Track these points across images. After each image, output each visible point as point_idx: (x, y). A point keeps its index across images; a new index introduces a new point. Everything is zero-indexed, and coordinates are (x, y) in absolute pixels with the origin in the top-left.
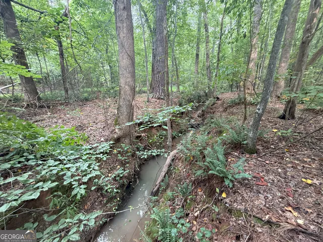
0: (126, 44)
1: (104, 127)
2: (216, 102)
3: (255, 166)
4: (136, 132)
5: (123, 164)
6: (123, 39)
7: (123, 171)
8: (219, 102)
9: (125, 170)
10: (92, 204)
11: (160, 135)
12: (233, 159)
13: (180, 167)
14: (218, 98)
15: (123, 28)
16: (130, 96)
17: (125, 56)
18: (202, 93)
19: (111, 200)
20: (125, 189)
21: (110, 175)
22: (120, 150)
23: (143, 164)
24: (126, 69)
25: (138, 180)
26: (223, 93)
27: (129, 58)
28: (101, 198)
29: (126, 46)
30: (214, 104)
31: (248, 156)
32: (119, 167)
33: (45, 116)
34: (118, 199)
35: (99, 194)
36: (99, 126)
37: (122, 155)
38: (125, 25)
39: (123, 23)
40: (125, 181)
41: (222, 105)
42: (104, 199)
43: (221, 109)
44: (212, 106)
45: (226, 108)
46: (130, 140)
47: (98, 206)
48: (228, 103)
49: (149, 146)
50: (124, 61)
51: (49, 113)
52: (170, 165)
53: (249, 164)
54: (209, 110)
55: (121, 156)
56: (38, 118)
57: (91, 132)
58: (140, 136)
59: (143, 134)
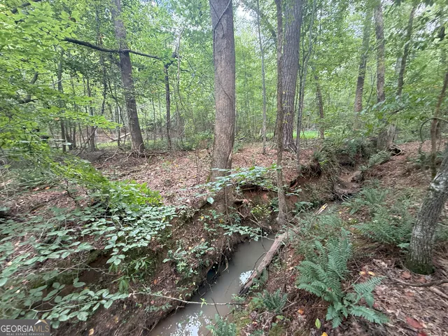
0: (223, 80)
1: (194, 185)
2: (391, 158)
3: (416, 301)
4: (235, 196)
5: (209, 237)
6: (221, 75)
7: (207, 247)
8: (399, 158)
9: (210, 246)
10: (163, 281)
11: (273, 205)
12: (371, 273)
13: (289, 261)
14: (397, 151)
15: (221, 61)
16: (227, 147)
17: (222, 96)
18: (367, 141)
19: (184, 281)
20: (207, 272)
21: (190, 248)
22: (208, 217)
23: (242, 242)
24: (222, 112)
25: (227, 264)
26: (410, 141)
27: (226, 97)
28: (174, 276)
29: (224, 83)
30: (386, 161)
31: (408, 276)
32: (203, 240)
33: (142, 167)
34: (194, 284)
35: (172, 270)
36: (189, 183)
37: (210, 225)
38: (223, 56)
39: (221, 55)
40: (207, 261)
41: (403, 163)
42: (178, 278)
43: (398, 172)
44: (381, 164)
45: (409, 171)
46: (225, 206)
47: (168, 284)
48: (414, 162)
49: (254, 219)
50: (221, 101)
51: (147, 164)
52: (276, 255)
53: (403, 293)
54: (375, 171)
55: (208, 226)
56: (136, 168)
57: (178, 190)
58: (241, 203)
59: (244, 200)
